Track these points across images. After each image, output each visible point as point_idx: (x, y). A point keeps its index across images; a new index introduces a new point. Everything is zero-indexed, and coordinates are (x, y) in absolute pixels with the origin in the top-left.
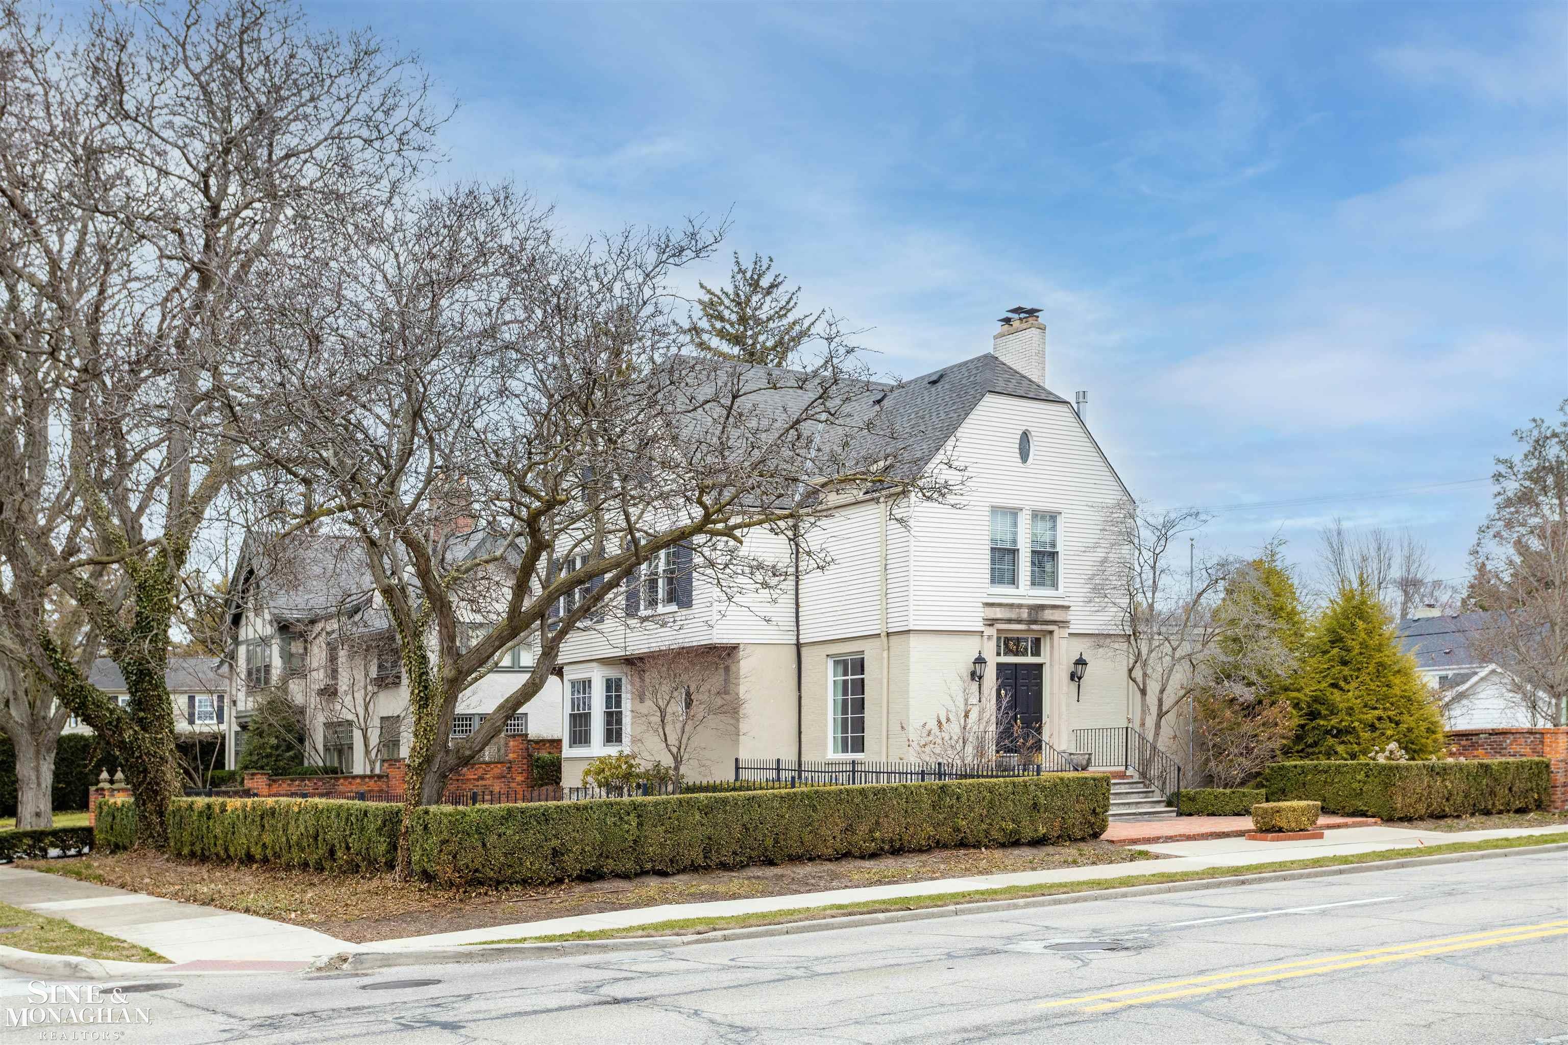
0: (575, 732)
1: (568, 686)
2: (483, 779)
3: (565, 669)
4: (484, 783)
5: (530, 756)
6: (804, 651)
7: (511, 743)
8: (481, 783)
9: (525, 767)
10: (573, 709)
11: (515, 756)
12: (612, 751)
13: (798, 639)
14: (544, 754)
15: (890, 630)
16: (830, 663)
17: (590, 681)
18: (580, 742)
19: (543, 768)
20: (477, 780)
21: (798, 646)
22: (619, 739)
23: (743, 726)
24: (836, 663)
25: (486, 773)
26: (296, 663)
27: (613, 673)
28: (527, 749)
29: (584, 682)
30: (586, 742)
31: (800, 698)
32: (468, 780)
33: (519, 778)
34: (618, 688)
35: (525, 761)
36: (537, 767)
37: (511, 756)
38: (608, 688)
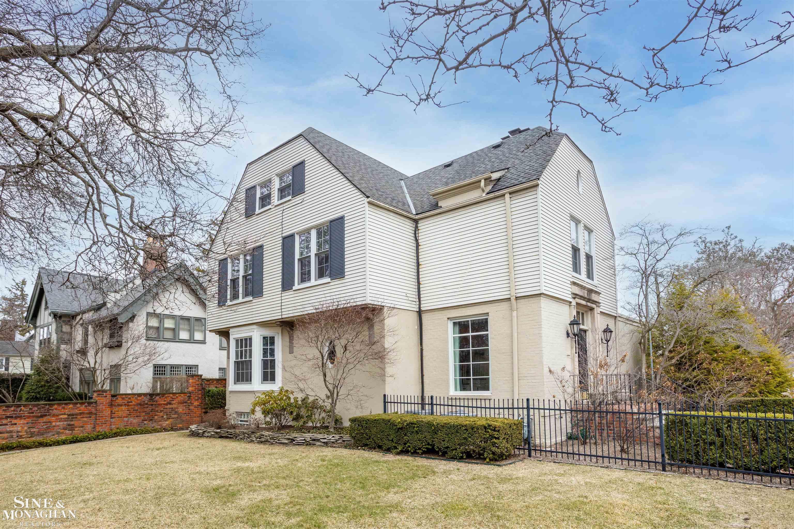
0: (238, 374)
1: (233, 343)
2: (170, 404)
3: (231, 331)
4: (171, 406)
5: (204, 389)
6: (424, 317)
7: (191, 381)
8: (169, 406)
9: (200, 396)
10: (237, 357)
11: (193, 388)
12: (268, 387)
13: (420, 308)
14: (213, 388)
15: (519, 295)
16: (450, 325)
17: (251, 339)
18: (243, 380)
19: (212, 397)
20: (167, 404)
21: (420, 313)
22: (273, 379)
23: (389, 370)
24: (455, 324)
25: (173, 399)
26: (66, 337)
27: (268, 333)
28: (202, 385)
29: (246, 340)
30: (247, 380)
31: (422, 350)
32: (159, 404)
33: (196, 403)
34: (272, 343)
35: (200, 392)
36: (208, 396)
37: (190, 389)
38: (265, 344)
